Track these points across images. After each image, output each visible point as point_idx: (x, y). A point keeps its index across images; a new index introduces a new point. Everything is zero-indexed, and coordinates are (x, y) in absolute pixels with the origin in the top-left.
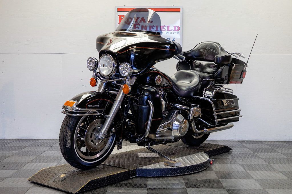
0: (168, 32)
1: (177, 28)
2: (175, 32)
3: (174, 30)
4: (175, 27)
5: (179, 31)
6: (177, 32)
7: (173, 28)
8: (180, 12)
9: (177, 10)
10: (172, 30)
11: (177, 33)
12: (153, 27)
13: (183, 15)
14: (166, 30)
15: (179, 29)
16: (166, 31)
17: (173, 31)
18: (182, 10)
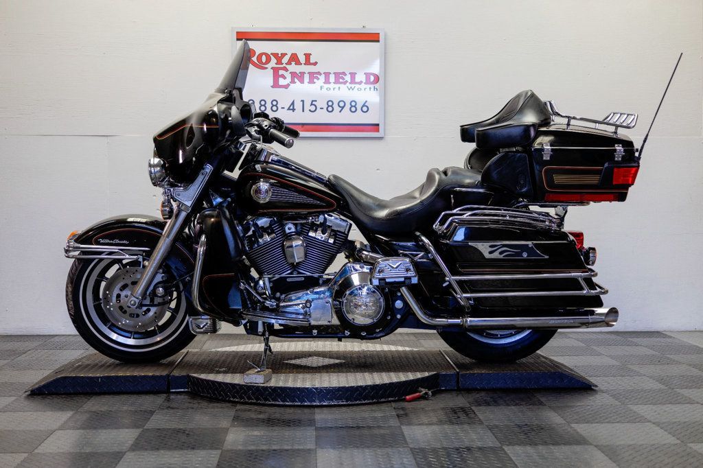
0: (353, 86)
1: (372, 78)
2: (368, 86)
3: (365, 83)
4: (368, 75)
5: (377, 86)
6: (372, 86)
7: (363, 79)
8: (378, 41)
9: (373, 38)
10: (360, 83)
11: (372, 89)
12: (318, 76)
13: (385, 48)
14: (347, 82)
15: (377, 79)
16: (348, 84)
17: (363, 84)
18: (383, 37)
